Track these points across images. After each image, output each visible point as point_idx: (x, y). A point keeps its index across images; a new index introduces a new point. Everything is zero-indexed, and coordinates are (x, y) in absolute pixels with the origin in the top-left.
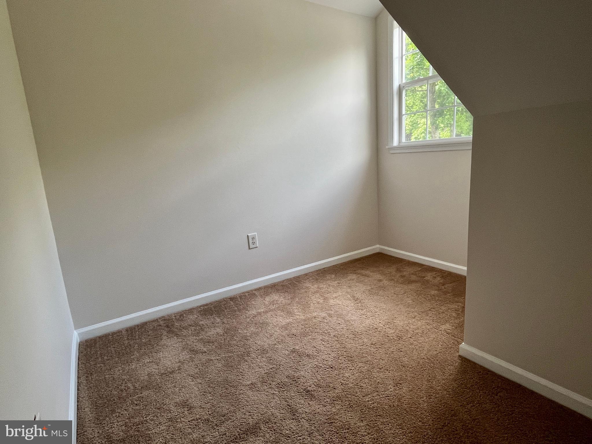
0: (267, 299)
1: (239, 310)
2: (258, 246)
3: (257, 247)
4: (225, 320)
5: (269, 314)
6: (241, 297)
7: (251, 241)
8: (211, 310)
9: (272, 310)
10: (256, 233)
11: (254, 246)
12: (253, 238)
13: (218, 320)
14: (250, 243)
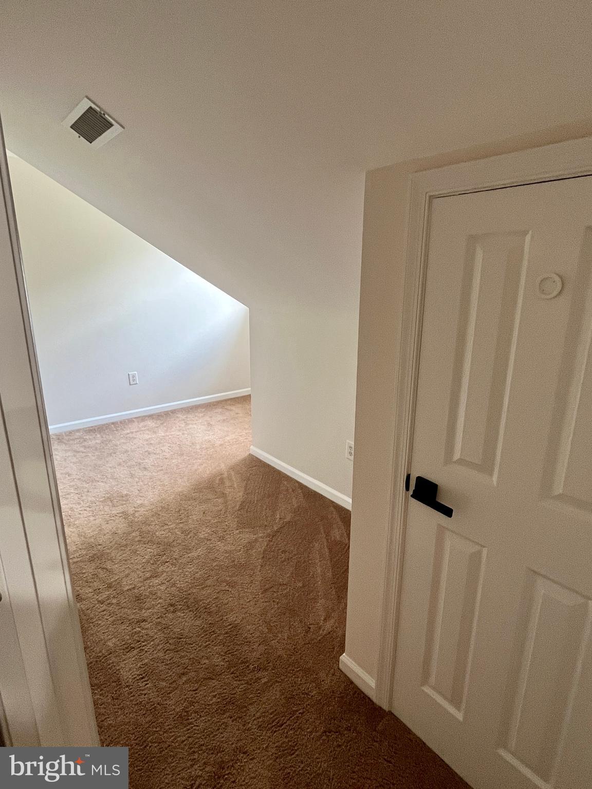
0: (142, 424)
1: (117, 430)
2: (138, 382)
3: (137, 384)
4: (104, 436)
5: (138, 433)
6: (121, 422)
7: (131, 379)
8: (95, 430)
9: (143, 430)
10: (136, 372)
11: (135, 383)
12: (133, 376)
13: (98, 436)
14: (131, 381)
